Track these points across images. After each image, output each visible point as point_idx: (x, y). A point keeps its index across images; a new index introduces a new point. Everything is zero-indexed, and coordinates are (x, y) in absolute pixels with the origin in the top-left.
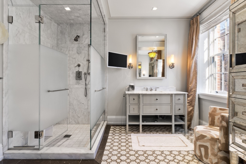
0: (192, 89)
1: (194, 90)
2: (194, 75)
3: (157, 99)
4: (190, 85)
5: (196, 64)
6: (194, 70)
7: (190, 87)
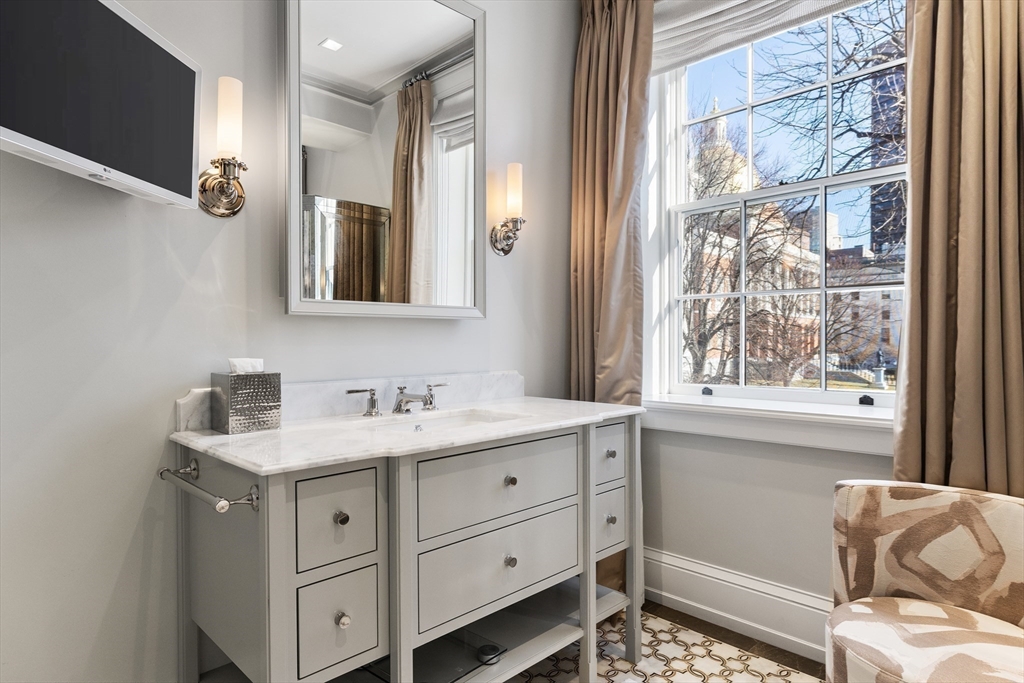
0: (617, 383)
1: (628, 384)
2: (626, 303)
3: (513, 481)
4: (610, 355)
5: (635, 238)
6: (629, 270)
7: (604, 368)
